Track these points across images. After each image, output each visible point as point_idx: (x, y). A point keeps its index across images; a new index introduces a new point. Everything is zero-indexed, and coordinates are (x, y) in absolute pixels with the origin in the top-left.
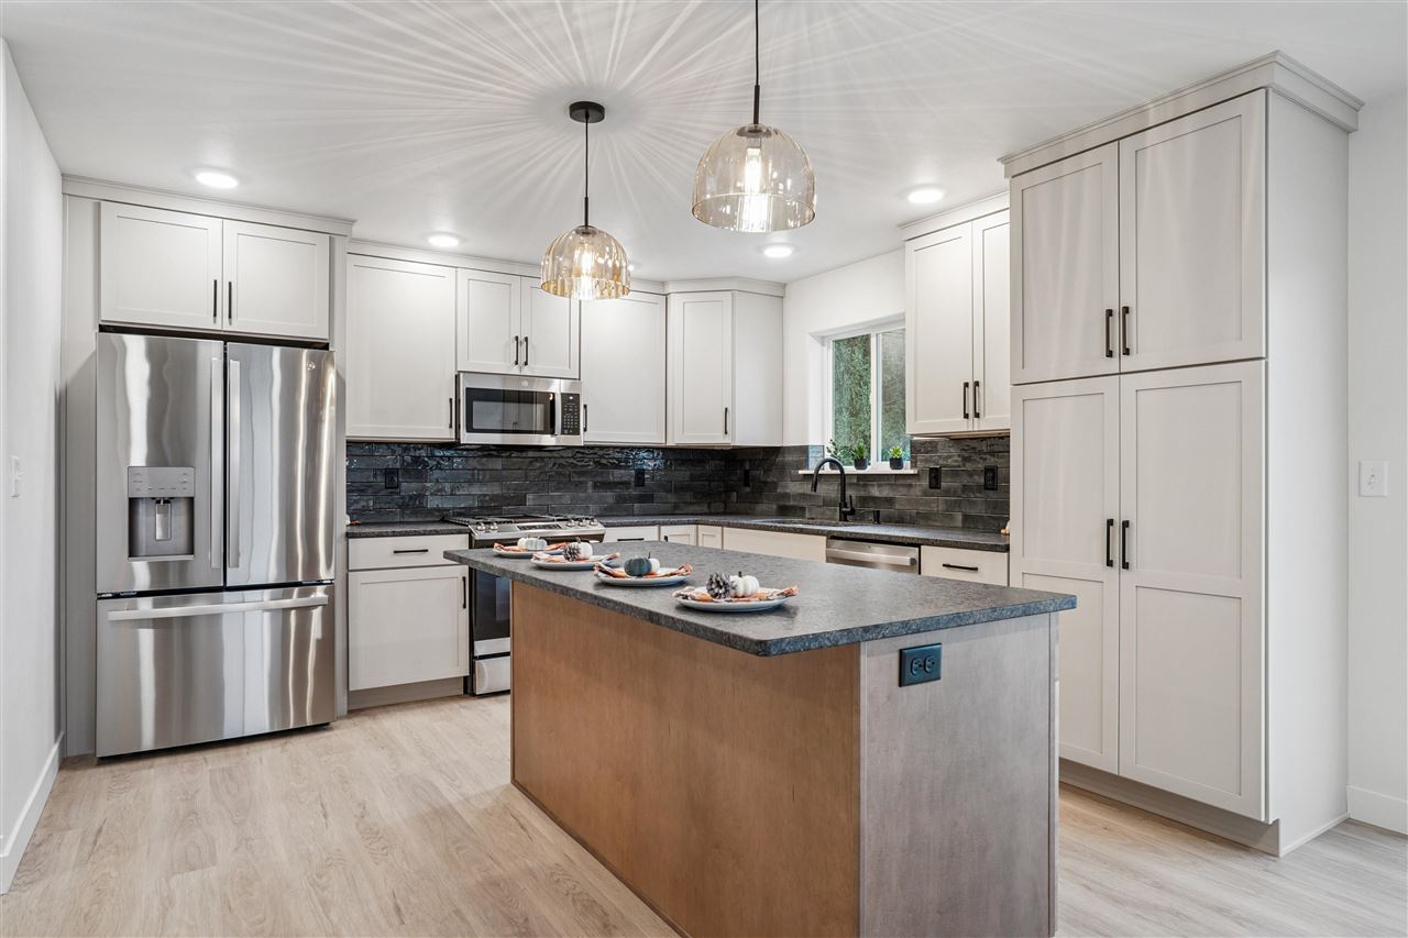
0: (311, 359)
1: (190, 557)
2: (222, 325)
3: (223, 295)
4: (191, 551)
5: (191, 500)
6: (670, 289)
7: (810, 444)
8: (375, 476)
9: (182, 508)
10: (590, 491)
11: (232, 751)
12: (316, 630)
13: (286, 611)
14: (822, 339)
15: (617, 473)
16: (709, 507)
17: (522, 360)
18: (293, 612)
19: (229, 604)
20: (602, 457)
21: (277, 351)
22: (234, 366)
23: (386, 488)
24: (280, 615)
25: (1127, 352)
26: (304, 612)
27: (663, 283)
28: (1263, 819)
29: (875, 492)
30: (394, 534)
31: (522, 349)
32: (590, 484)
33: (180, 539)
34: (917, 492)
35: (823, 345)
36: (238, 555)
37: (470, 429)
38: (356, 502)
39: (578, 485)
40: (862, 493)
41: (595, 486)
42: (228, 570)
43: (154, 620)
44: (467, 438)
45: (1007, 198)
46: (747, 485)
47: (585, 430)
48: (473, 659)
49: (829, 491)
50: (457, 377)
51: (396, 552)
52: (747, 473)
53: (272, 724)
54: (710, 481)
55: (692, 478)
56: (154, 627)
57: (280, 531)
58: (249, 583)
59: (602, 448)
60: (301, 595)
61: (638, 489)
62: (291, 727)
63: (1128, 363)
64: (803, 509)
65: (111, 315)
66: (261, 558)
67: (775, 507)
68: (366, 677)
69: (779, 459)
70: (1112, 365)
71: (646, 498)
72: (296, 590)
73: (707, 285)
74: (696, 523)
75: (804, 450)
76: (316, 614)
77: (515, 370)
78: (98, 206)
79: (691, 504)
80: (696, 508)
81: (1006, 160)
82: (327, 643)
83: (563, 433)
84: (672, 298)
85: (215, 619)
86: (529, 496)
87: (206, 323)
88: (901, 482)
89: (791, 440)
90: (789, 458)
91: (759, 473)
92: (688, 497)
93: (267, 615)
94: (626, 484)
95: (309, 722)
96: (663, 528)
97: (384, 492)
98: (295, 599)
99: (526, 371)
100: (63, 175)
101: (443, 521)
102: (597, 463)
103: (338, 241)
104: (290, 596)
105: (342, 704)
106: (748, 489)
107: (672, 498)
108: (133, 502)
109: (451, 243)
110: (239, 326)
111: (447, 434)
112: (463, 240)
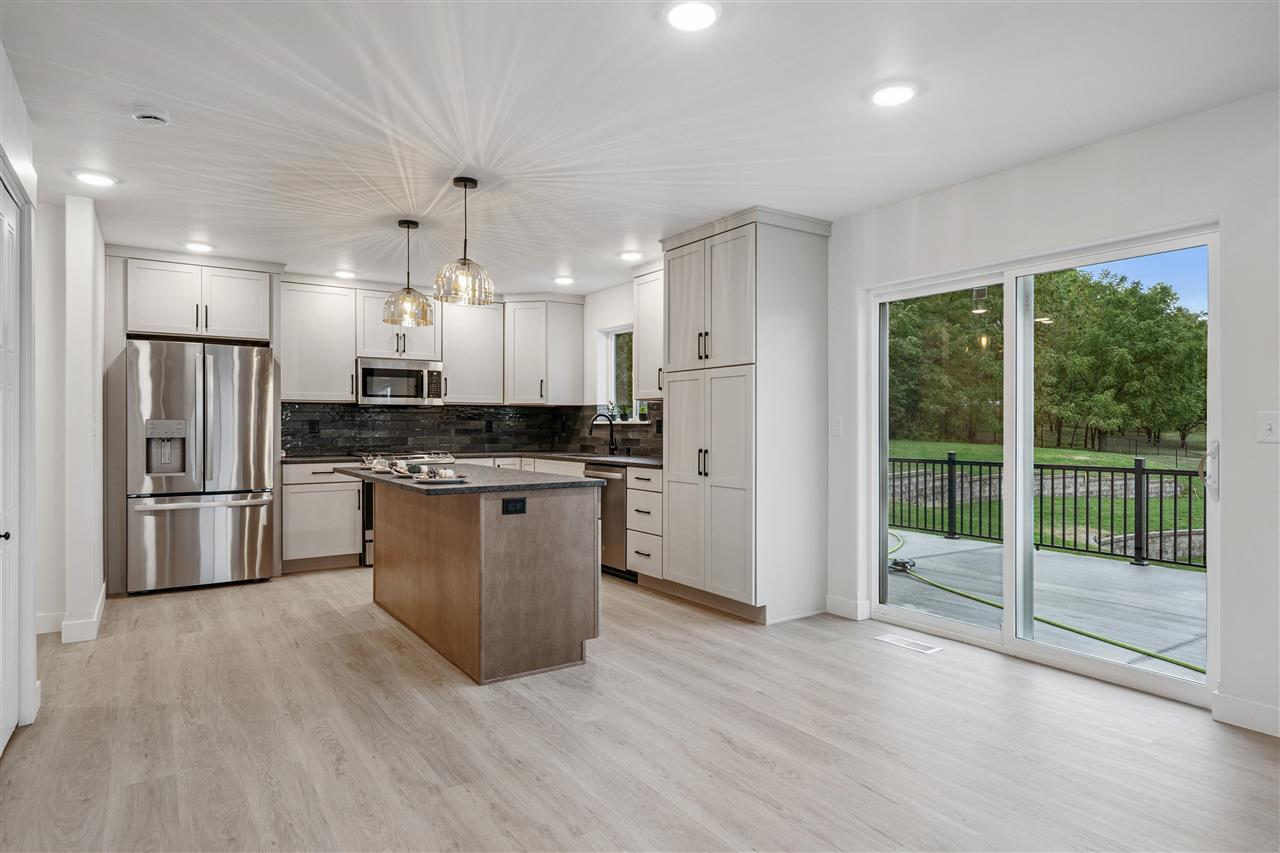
0: (260, 353)
1: (183, 474)
2: (202, 332)
3: (202, 313)
4: (184, 470)
5: (183, 440)
6: (506, 299)
7: (598, 403)
8: (303, 425)
9: (178, 445)
10: (453, 435)
11: (209, 591)
12: (263, 520)
13: (243, 508)
14: (607, 334)
15: (472, 423)
16: (540, 447)
17: (401, 349)
18: (248, 509)
19: (204, 502)
20: (461, 412)
21: (236, 349)
22: (210, 358)
23: (310, 433)
24: (239, 510)
25: (707, 357)
26: (255, 508)
27: (501, 296)
28: (753, 604)
29: (631, 436)
30: (312, 462)
31: (401, 342)
32: (453, 431)
33: (177, 463)
34: (650, 435)
35: (608, 337)
36: (212, 473)
37: (365, 394)
38: (289, 442)
39: (444, 432)
40: (624, 437)
41: (456, 432)
42: (207, 482)
43: (155, 511)
44: (363, 401)
45: (663, 263)
46: (563, 431)
47: (446, 394)
48: (364, 542)
49: (604, 435)
50: (356, 361)
51: (314, 473)
52: (564, 423)
53: (233, 576)
54: (541, 429)
55: (528, 427)
56: (154, 515)
57: (239, 457)
58: (218, 490)
59: (462, 406)
60: (252, 498)
61: (488, 434)
62: (246, 578)
63: (708, 363)
64: (594, 447)
65: (133, 328)
66: (227, 475)
67: (578, 446)
68: (293, 552)
69: (581, 414)
70: (701, 364)
71: (494, 441)
72: (250, 495)
73: (531, 297)
74: (521, 457)
75: (594, 408)
76: (263, 511)
77: (397, 356)
78: (126, 262)
79: (526, 444)
80: (532, 447)
81: (662, 241)
82: (269, 528)
83: (429, 397)
84: (507, 305)
85: (196, 511)
86: (410, 439)
87: (192, 331)
88: (643, 429)
89: (588, 402)
90: (587, 413)
91: (570, 423)
92: (524, 439)
93: (230, 509)
94: (479, 431)
95: (258, 576)
96: (497, 460)
97: (309, 435)
98: (249, 500)
99: (404, 356)
100: (106, 245)
101: (349, 455)
102: (458, 416)
103: (275, 277)
104: (245, 498)
105: (278, 567)
106: (564, 434)
107: (514, 440)
108: (149, 441)
109: (351, 276)
110: (212, 333)
111: (351, 398)
112: (357, 274)
